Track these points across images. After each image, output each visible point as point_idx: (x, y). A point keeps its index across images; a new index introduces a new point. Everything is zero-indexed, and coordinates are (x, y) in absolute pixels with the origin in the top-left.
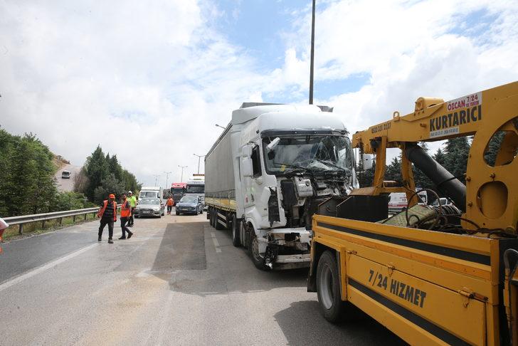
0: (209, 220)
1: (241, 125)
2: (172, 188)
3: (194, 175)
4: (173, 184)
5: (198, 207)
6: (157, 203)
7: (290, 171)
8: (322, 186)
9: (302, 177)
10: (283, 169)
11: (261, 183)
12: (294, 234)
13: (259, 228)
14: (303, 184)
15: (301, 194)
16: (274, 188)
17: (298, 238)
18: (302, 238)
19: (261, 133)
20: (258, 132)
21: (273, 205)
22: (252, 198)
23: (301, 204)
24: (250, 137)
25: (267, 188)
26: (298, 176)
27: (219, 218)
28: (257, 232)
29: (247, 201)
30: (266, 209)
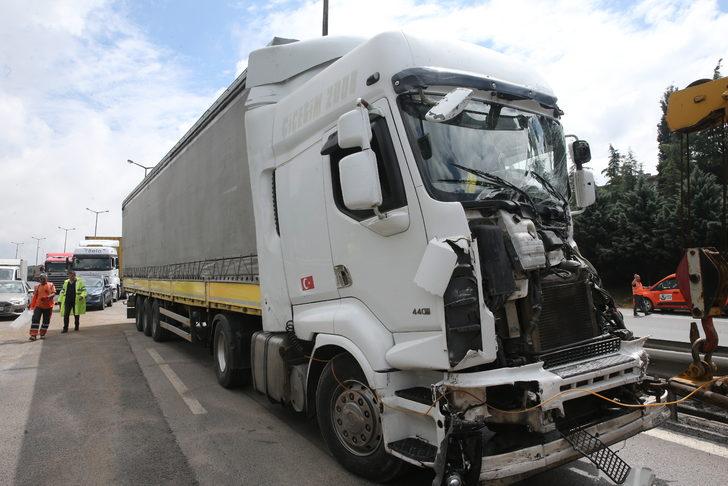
0: (133, 320)
1: (274, 89)
2: (47, 263)
3: (87, 238)
4: (48, 256)
5: (104, 295)
6: (21, 291)
7: (489, 193)
8: (556, 240)
9: (516, 211)
10: (471, 189)
11: (400, 231)
12: (521, 387)
13: (384, 367)
14: (523, 233)
15: (527, 262)
16: (463, 244)
17: (534, 397)
18: (544, 396)
19: (395, 79)
20: (372, 81)
21: (463, 295)
22: (344, 276)
23: (524, 292)
24: (329, 105)
25: (439, 243)
26: (510, 210)
27: (164, 318)
28: (376, 380)
29: (311, 286)
30: (428, 312)
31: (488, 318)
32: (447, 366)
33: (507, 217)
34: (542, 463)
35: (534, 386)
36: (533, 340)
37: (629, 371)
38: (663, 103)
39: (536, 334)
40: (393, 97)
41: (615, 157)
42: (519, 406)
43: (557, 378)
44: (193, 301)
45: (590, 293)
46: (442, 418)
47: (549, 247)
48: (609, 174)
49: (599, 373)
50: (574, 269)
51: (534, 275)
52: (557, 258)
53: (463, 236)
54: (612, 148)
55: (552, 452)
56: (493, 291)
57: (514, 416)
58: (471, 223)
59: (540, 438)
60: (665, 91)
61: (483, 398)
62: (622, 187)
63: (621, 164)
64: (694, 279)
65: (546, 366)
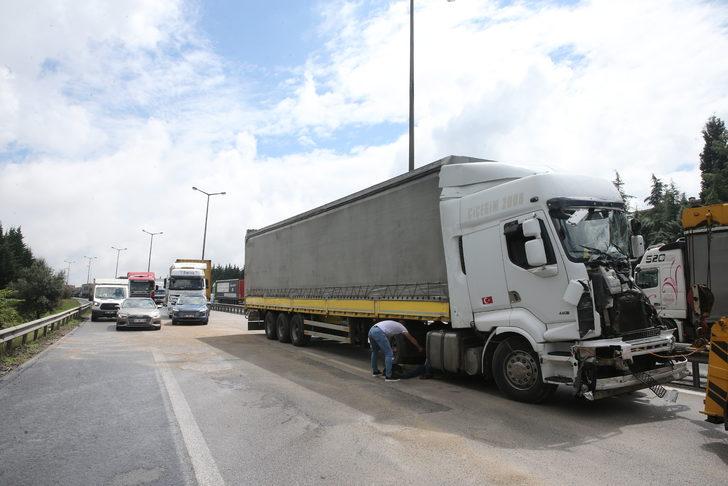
0: (259, 332)
1: (458, 189)
3: (178, 261)
7: (595, 257)
8: (625, 279)
9: (607, 266)
10: (586, 255)
11: (552, 275)
12: (613, 348)
13: (542, 340)
14: (610, 276)
15: (613, 290)
16: (586, 282)
17: (619, 353)
18: (624, 352)
19: (548, 202)
20: (534, 200)
21: (586, 306)
22: (515, 297)
23: (611, 305)
24: (504, 207)
25: (575, 282)
26: (604, 265)
27: (309, 328)
28: (538, 347)
29: (491, 302)
30: (568, 313)
31: (597, 316)
32: (578, 337)
33: (603, 269)
34: (622, 385)
35: (619, 348)
36: (616, 328)
37: (665, 345)
38: (705, 133)
39: (617, 325)
40: (547, 211)
41: (658, 186)
42: (612, 357)
43: (630, 345)
44: (356, 313)
45: (644, 306)
46: (576, 361)
47: (622, 282)
48: (652, 203)
49: (650, 344)
50: (635, 294)
51: (616, 296)
52: (626, 288)
53: (585, 279)
54: (654, 178)
55: (628, 381)
56: (599, 304)
57: (609, 362)
58: (588, 271)
59: (622, 373)
60: (708, 121)
61: (594, 353)
62: (665, 216)
63: (664, 193)
64: (696, 299)
65: (623, 340)
